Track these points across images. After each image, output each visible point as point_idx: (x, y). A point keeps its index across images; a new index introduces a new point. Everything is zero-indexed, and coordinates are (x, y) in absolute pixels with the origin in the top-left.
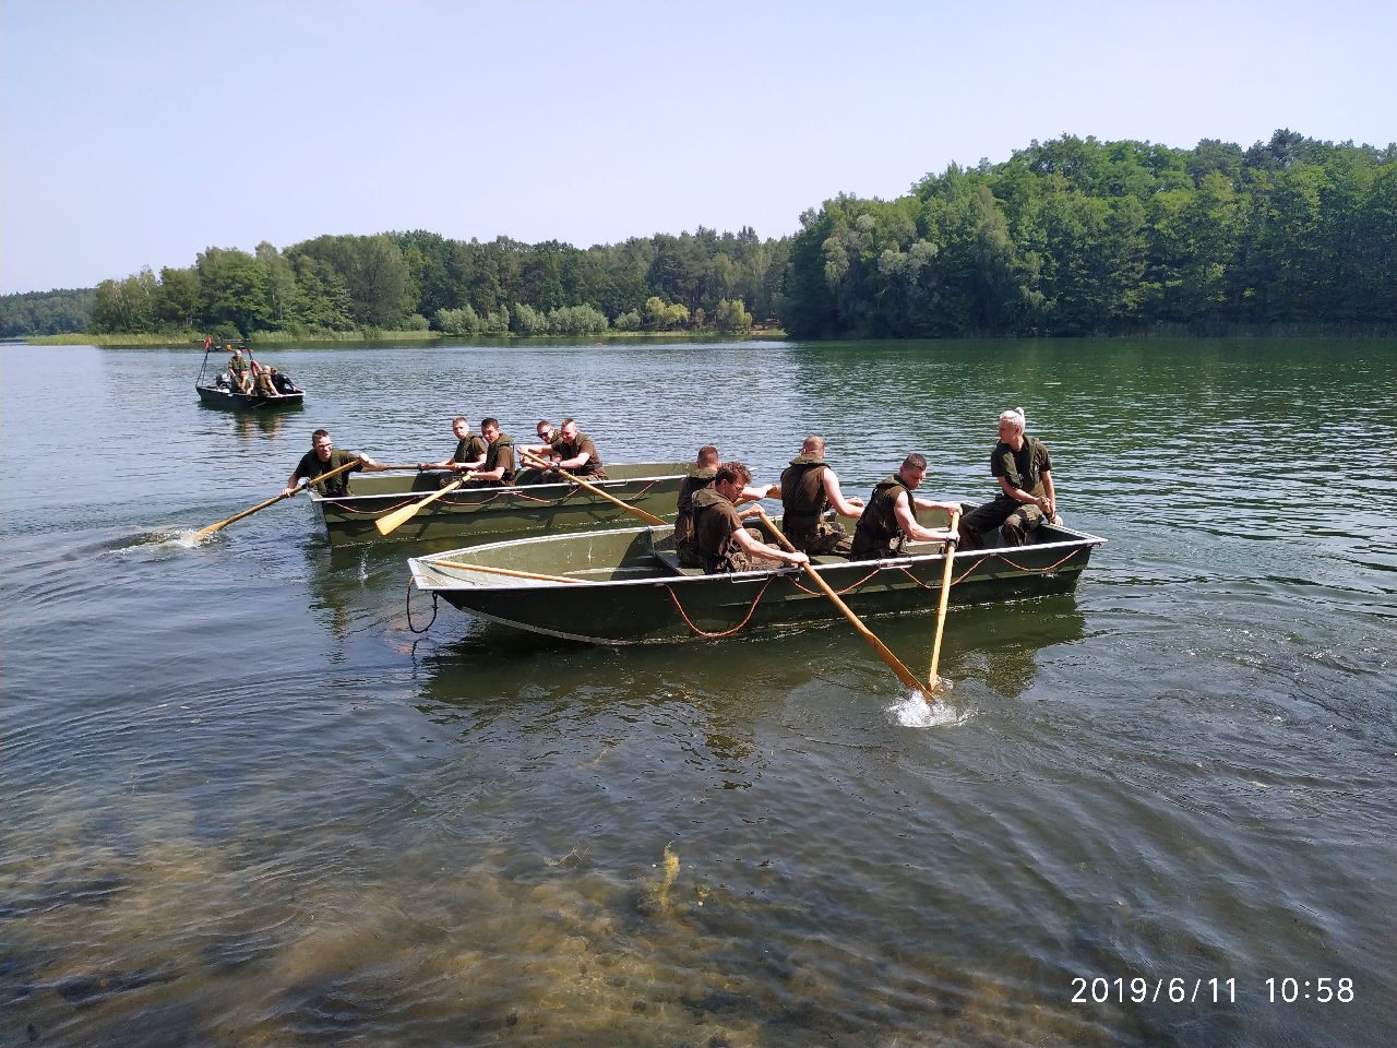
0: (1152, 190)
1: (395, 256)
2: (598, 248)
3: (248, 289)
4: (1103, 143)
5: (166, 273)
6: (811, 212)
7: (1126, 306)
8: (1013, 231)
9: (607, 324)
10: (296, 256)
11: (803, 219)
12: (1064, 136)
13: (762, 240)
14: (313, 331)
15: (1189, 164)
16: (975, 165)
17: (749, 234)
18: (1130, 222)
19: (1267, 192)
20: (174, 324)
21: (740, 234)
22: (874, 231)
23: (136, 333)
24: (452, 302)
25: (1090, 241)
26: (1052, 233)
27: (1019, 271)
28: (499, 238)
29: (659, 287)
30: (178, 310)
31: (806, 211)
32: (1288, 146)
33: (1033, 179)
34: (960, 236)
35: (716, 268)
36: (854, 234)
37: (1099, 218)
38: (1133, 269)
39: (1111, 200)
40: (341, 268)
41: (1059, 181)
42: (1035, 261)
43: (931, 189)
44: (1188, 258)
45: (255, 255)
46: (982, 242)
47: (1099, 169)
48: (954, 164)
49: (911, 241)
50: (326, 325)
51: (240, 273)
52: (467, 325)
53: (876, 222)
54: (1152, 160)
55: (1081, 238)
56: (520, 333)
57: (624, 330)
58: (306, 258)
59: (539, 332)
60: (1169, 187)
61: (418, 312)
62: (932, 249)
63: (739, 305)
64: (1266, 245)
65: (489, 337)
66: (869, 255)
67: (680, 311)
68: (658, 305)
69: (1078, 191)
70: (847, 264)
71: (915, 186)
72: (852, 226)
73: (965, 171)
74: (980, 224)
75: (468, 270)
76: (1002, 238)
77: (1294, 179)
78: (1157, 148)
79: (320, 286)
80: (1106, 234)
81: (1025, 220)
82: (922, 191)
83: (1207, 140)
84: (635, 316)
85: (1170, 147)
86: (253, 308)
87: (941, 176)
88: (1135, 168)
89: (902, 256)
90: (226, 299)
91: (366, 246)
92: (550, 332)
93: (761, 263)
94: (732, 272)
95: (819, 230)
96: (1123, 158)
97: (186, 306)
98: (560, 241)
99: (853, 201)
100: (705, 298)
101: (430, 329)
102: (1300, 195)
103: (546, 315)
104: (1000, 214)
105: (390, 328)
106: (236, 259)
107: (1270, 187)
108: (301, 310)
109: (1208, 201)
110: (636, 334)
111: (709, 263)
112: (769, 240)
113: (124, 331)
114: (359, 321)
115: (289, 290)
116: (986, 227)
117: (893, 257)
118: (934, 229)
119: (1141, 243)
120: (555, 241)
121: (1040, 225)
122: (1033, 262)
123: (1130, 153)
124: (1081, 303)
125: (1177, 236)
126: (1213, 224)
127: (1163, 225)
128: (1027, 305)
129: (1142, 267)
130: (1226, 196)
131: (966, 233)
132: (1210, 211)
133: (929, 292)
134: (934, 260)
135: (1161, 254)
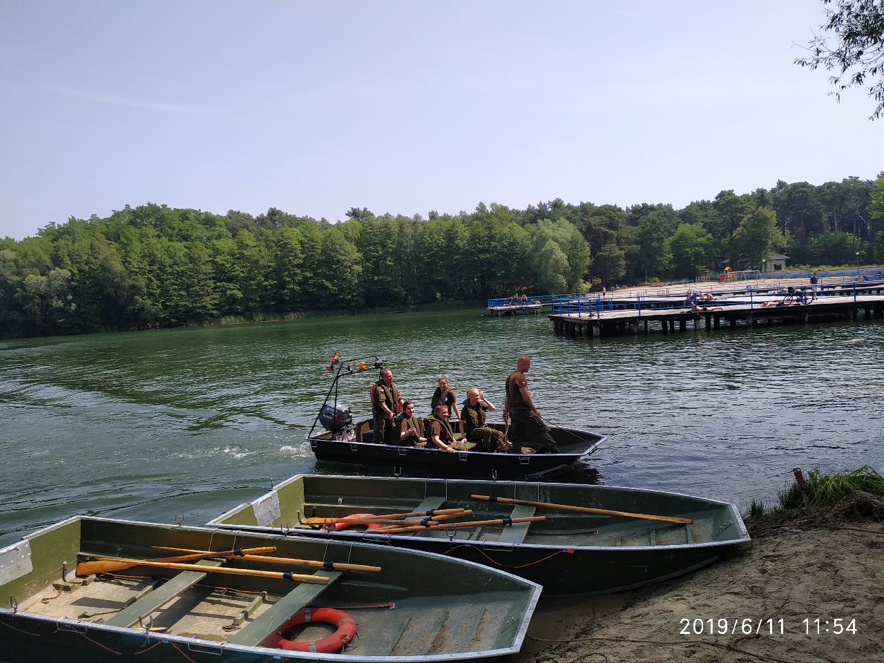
0: (209, 239)
4: (173, 209)
7: (205, 307)
8: (125, 262)
15: (226, 224)
18: (200, 257)
19: (273, 241)
22: (16, 261)
25: (177, 268)
27: (133, 287)
32: (277, 217)
33: (132, 229)
34: (87, 265)
37: (180, 254)
39: (184, 243)
41: (151, 231)
42: (142, 280)
43: (58, 233)
46: (104, 268)
47: (174, 225)
48: (73, 217)
49: (49, 269)
54: (206, 221)
55: (171, 266)
60: (219, 237)
62: (66, 273)
66: (15, 278)
69: (163, 238)
71: (40, 230)
73: (81, 222)
74: (101, 257)
76: (117, 266)
77: (285, 235)
78: (206, 214)
80: (186, 264)
81: (132, 254)
82: (49, 234)
83: (232, 211)
85: (214, 214)
87: (63, 225)
88: (196, 225)
89: (43, 279)
96: (187, 219)
102: (290, 244)
104: (114, 251)
117: (35, 279)
118: (67, 260)
121: (143, 258)
122: (142, 282)
123: (191, 216)
124: (177, 305)
125: (228, 266)
126: (248, 259)
127: (219, 259)
128: (142, 309)
129: (211, 283)
130: (251, 243)
131: (92, 263)
132: (245, 252)
133: (69, 303)
134: (69, 281)
135: (221, 275)
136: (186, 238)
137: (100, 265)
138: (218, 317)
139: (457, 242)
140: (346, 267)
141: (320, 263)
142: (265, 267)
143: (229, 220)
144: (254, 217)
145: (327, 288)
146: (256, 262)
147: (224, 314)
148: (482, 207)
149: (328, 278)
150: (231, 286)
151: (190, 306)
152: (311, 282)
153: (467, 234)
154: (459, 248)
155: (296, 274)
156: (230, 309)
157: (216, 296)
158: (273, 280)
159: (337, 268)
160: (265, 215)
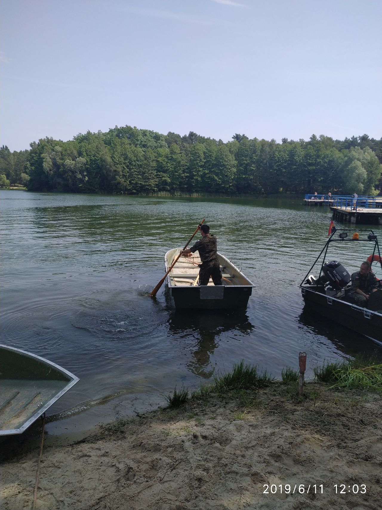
4: (139, 130)
6: (34, 143)
7: (151, 185)
8: (112, 157)
11: (31, 145)
15: (166, 140)
16: (96, 132)
18: (150, 157)
22: (61, 152)
25: (138, 163)
26: (125, 159)
27: (115, 171)
32: (194, 137)
33: (117, 139)
34: (94, 157)
36: (54, 153)
37: (140, 155)
38: (152, 173)
39: (144, 149)
41: (127, 141)
43: (82, 139)
46: (103, 161)
47: (139, 138)
48: (89, 131)
49: (76, 158)
53: (62, 149)
54: (155, 137)
55: (135, 161)
60: (161, 147)
62: (84, 160)
66: (62, 161)
70: (51, 163)
71: (75, 137)
73: (93, 134)
74: (101, 154)
76: (109, 160)
77: (196, 148)
78: (156, 133)
80: (143, 160)
81: (116, 153)
82: (78, 139)
83: (170, 132)
85: (160, 133)
87: (84, 135)
88: (150, 139)
89: (74, 162)
95: (38, 150)
96: (146, 135)
99: (52, 141)
102: (198, 153)
104: (107, 151)
107: (190, 149)
109: (172, 152)
117: (69, 162)
118: (84, 154)
119: (154, 164)
121: (121, 156)
122: (119, 168)
123: (148, 134)
124: (136, 183)
125: (164, 163)
126: (175, 160)
127: (160, 159)
128: (119, 183)
129: (155, 172)
130: (178, 151)
131: (96, 156)
132: (173, 156)
133: (84, 176)
134: (85, 165)
135: (160, 169)
136: (144, 146)
137: (100, 158)
138: (157, 192)
139: (295, 158)
140: (227, 169)
141: (214, 165)
142: (183, 166)
143: (168, 137)
144: (182, 137)
145: (216, 180)
146: (179, 162)
147: (160, 190)
148: (314, 137)
149: (217, 175)
150: (165, 175)
151: (143, 183)
152: (208, 176)
153: (303, 153)
154: (297, 162)
155: (199, 171)
156: (163, 188)
157: (157, 180)
158: (187, 173)
159: (223, 169)
160: (187, 136)
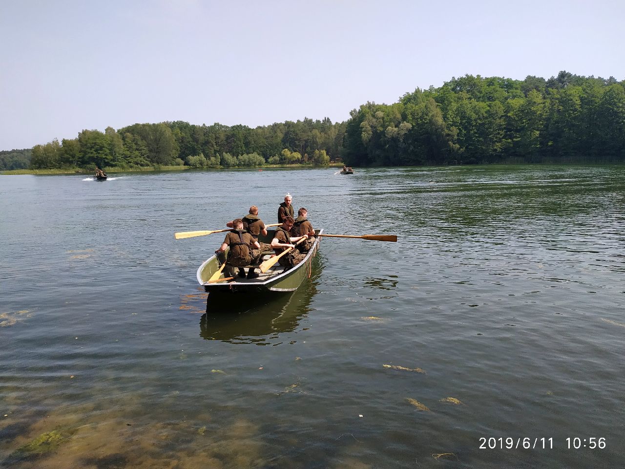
0: (506, 99)
1: (168, 132)
2: (260, 127)
3: (101, 148)
4: (484, 78)
5: (64, 142)
6: (355, 110)
7: (496, 150)
8: (445, 118)
9: (264, 161)
10: (123, 133)
11: (351, 114)
12: (467, 75)
13: (333, 123)
14: (131, 167)
15: (522, 87)
16: (427, 88)
17: (327, 121)
18: (497, 113)
19: (557, 99)
20: (68, 164)
21: (323, 121)
22: (383, 118)
23: (50, 169)
24: (194, 153)
25: (479, 122)
26: (462, 118)
27: (448, 135)
28: (215, 124)
29: (287, 145)
30: (70, 158)
31: (353, 110)
32: (566, 78)
33: (453, 94)
34: (421, 120)
35: (313, 136)
36: (374, 120)
37: (483, 111)
38: (499, 133)
39: (488, 103)
40: (144, 138)
41: (465, 95)
42: (455, 131)
43: (408, 100)
44: (523, 128)
45: (105, 133)
46: (431, 122)
47: (483, 90)
48: (418, 88)
49: (400, 123)
50: (137, 164)
51: (98, 141)
52: (201, 163)
53: (384, 114)
54: (506, 85)
55: (475, 120)
56: (225, 166)
57: (272, 164)
58: (128, 134)
59: (234, 166)
60: (514, 97)
61: (179, 157)
62: (409, 126)
63: (324, 152)
64: (557, 122)
65: (211, 168)
66: (382, 129)
67: (298, 155)
68: (287, 153)
69: (473, 99)
70: (371, 133)
71: (401, 98)
72: (373, 116)
73: (423, 91)
74: (430, 115)
75: (202, 138)
76: (440, 120)
77: (568, 93)
78: (508, 80)
79: (135, 147)
80: (486, 118)
81: (450, 112)
82: (404, 100)
83: (529, 76)
84: (277, 158)
85: (514, 80)
86: (104, 157)
87: (412, 94)
88: (498, 89)
89: (396, 129)
90: (92, 153)
91: (155, 128)
92: (239, 165)
93: (333, 134)
94: (320, 138)
95: (358, 118)
96: (493, 84)
97: (73, 156)
98: (243, 125)
99: (374, 105)
100: (308, 149)
101: (184, 165)
102: (571, 100)
103: (237, 158)
104: (438, 110)
105: (166, 164)
106: (96, 135)
107: (559, 96)
108: (126, 157)
109: (531, 103)
110: (278, 166)
111: (309, 134)
112: (337, 123)
113: (45, 168)
114: (152, 161)
115: (121, 148)
116: (433, 116)
117: (392, 129)
118: (410, 117)
119: (502, 122)
120: (240, 125)
121: (457, 115)
123: (495, 83)
124: (476, 149)
126: (534, 113)
127: (511, 114)
128: (452, 150)
129: (503, 132)
130: (539, 101)
131: (424, 119)
132: (532, 108)
133: (409, 145)
134: (410, 131)
135: (511, 127)
136: (489, 99)
137: (429, 120)
138: (505, 158)
143: (525, 84)
146: (541, 115)
147: (509, 156)
159: (613, 119)
160: (555, 78)
